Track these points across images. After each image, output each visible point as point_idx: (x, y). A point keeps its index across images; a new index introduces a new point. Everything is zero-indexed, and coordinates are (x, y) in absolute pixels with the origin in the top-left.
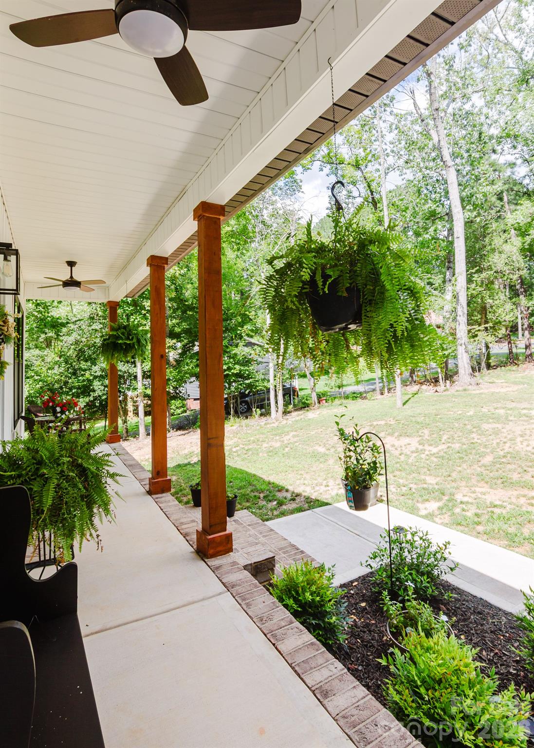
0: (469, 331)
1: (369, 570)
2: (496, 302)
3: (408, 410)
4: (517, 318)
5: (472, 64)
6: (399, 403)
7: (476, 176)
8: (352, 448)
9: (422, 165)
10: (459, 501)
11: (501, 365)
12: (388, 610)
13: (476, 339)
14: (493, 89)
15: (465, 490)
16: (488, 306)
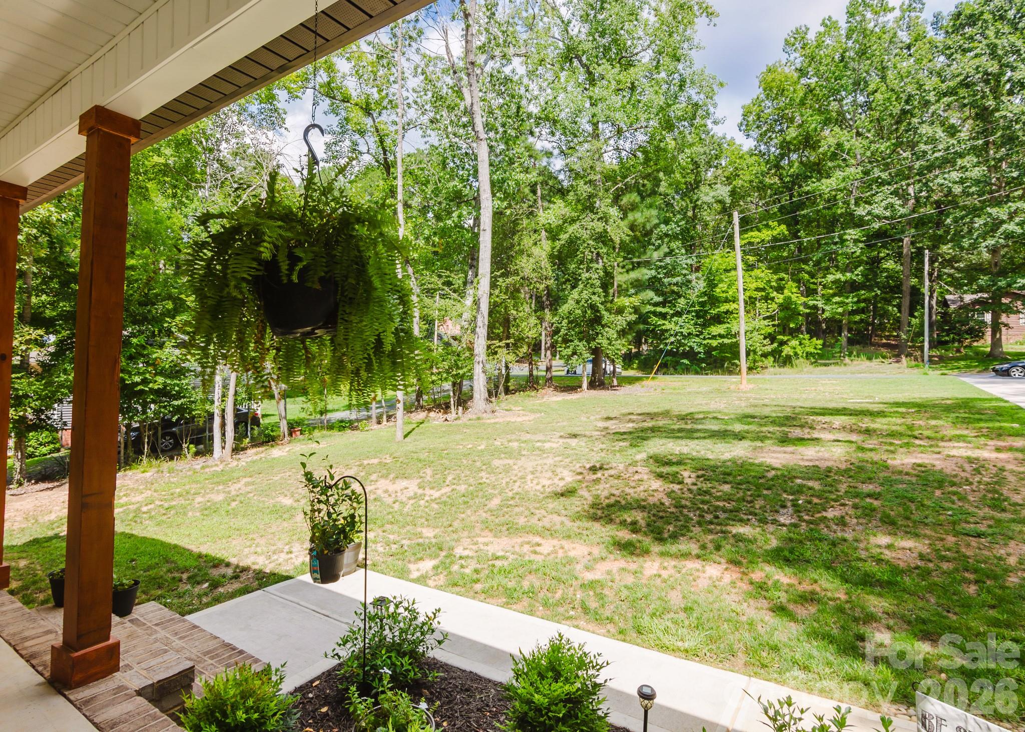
0: (489, 347)
1: (336, 662)
2: (521, 314)
3: (410, 444)
4: (541, 335)
5: (516, 20)
6: (399, 435)
7: (510, 159)
8: (323, 498)
9: (450, 129)
10: (458, 556)
11: (521, 389)
12: (355, 710)
13: (496, 357)
14: (536, 58)
15: (466, 542)
16: (511, 318)
